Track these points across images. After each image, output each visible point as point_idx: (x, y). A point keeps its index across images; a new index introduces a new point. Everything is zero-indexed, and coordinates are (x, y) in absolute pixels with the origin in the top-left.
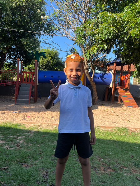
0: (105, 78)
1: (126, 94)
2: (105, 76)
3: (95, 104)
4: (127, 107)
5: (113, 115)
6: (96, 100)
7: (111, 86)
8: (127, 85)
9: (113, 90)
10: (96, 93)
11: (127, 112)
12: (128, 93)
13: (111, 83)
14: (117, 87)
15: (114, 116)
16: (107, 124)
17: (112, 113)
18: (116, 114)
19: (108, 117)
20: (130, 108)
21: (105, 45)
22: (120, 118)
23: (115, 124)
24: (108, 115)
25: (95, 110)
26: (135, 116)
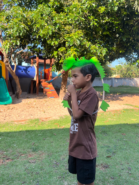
0: (29, 72)
1: (48, 86)
2: (29, 69)
3: (19, 97)
4: (49, 98)
5: (33, 107)
6: (20, 94)
7: (35, 79)
8: (50, 77)
9: (37, 82)
10: (20, 87)
11: (47, 103)
12: (51, 86)
13: (35, 76)
14: (41, 80)
15: (33, 109)
16: (23, 117)
17: (34, 106)
18: (36, 106)
19: (27, 110)
20: (52, 98)
21: (18, 41)
22: (38, 109)
23: (31, 116)
24: (29, 108)
25: (18, 104)
26: (53, 106)
